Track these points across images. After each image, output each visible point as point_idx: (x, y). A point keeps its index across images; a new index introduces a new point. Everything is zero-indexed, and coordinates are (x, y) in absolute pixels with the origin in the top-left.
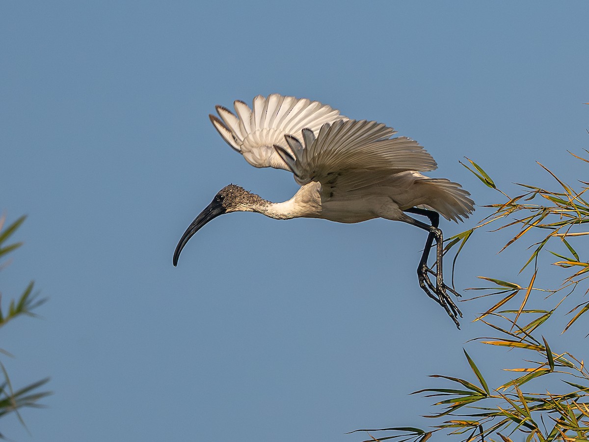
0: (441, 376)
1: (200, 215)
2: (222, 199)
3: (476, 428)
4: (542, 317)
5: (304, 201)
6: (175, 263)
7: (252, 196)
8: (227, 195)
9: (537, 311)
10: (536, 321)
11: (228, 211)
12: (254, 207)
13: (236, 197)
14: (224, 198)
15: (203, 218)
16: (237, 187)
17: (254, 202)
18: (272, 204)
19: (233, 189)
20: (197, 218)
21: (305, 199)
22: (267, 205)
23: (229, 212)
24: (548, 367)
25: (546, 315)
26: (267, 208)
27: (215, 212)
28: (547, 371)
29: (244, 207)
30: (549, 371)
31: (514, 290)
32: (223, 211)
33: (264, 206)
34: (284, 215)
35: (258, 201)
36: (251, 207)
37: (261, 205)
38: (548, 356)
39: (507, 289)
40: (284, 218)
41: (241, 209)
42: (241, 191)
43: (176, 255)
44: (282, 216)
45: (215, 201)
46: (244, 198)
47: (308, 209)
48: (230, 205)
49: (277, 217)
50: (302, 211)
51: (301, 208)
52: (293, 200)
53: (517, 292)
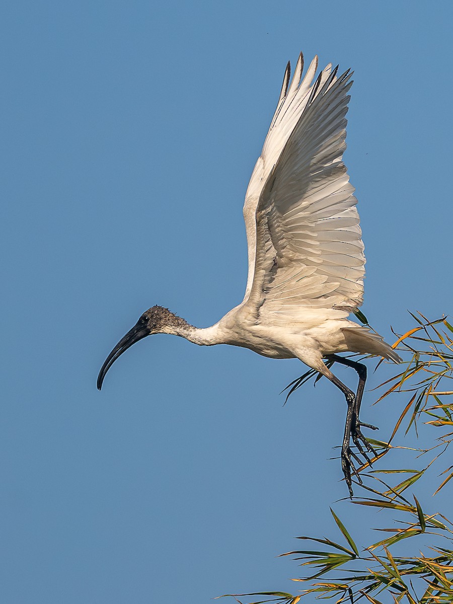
0: (308, 538)
1: (124, 337)
2: (147, 321)
3: (346, 591)
4: (413, 477)
5: (227, 327)
6: (99, 387)
7: (177, 319)
8: (152, 316)
9: (408, 471)
10: (406, 481)
11: (152, 332)
12: (178, 330)
13: (161, 319)
14: (148, 319)
15: (128, 340)
16: (162, 309)
17: (178, 325)
18: (196, 329)
19: (158, 311)
20: (121, 340)
21: (229, 324)
22: (191, 329)
23: (153, 334)
24: (420, 528)
25: (417, 475)
26: (190, 333)
27: (140, 334)
28: (418, 531)
29: (168, 329)
30: (420, 532)
31: (383, 449)
32: (148, 333)
33: (187, 330)
34: (206, 341)
35: (183, 324)
36: (175, 330)
37: (185, 329)
38: (419, 516)
39: (377, 447)
40: (207, 344)
41: (165, 331)
42: (166, 313)
43: (100, 379)
44: (204, 342)
45: (140, 322)
46: (169, 320)
47: (231, 335)
48: (155, 327)
49: (199, 343)
50: (225, 337)
51: (224, 334)
52: (216, 326)
53: (387, 451)
